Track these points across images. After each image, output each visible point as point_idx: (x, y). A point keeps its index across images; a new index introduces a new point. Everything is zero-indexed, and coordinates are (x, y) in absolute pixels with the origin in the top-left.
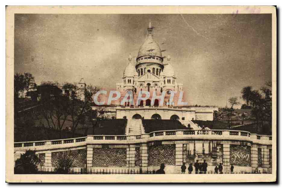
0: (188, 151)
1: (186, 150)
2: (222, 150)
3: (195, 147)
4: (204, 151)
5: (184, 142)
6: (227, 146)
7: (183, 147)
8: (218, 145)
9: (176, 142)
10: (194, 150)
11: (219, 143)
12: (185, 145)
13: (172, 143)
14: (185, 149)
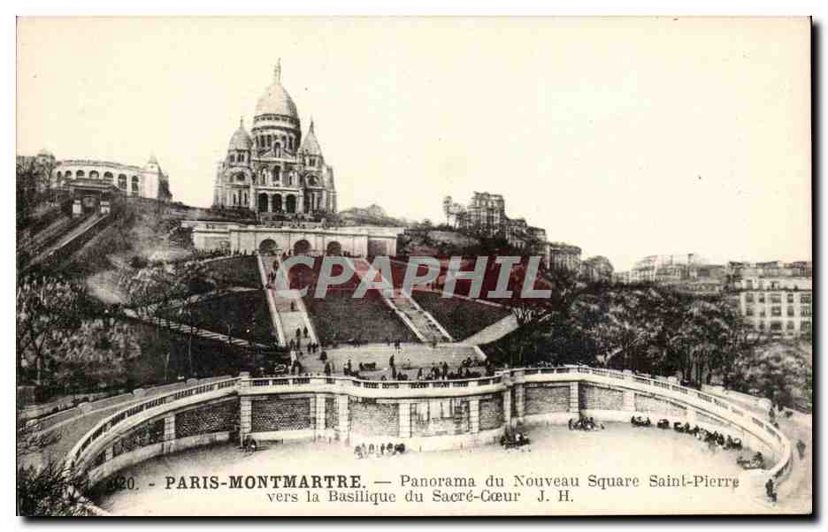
0: (419, 415)
1: (415, 413)
2: (467, 408)
3: (429, 408)
4: (442, 413)
5: (412, 401)
6: (474, 404)
7: (411, 408)
8: (462, 402)
9: (399, 401)
10: (428, 413)
11: (465, 399)
12: (414, 406)
13: (393, 402)
14: (413, 410)
